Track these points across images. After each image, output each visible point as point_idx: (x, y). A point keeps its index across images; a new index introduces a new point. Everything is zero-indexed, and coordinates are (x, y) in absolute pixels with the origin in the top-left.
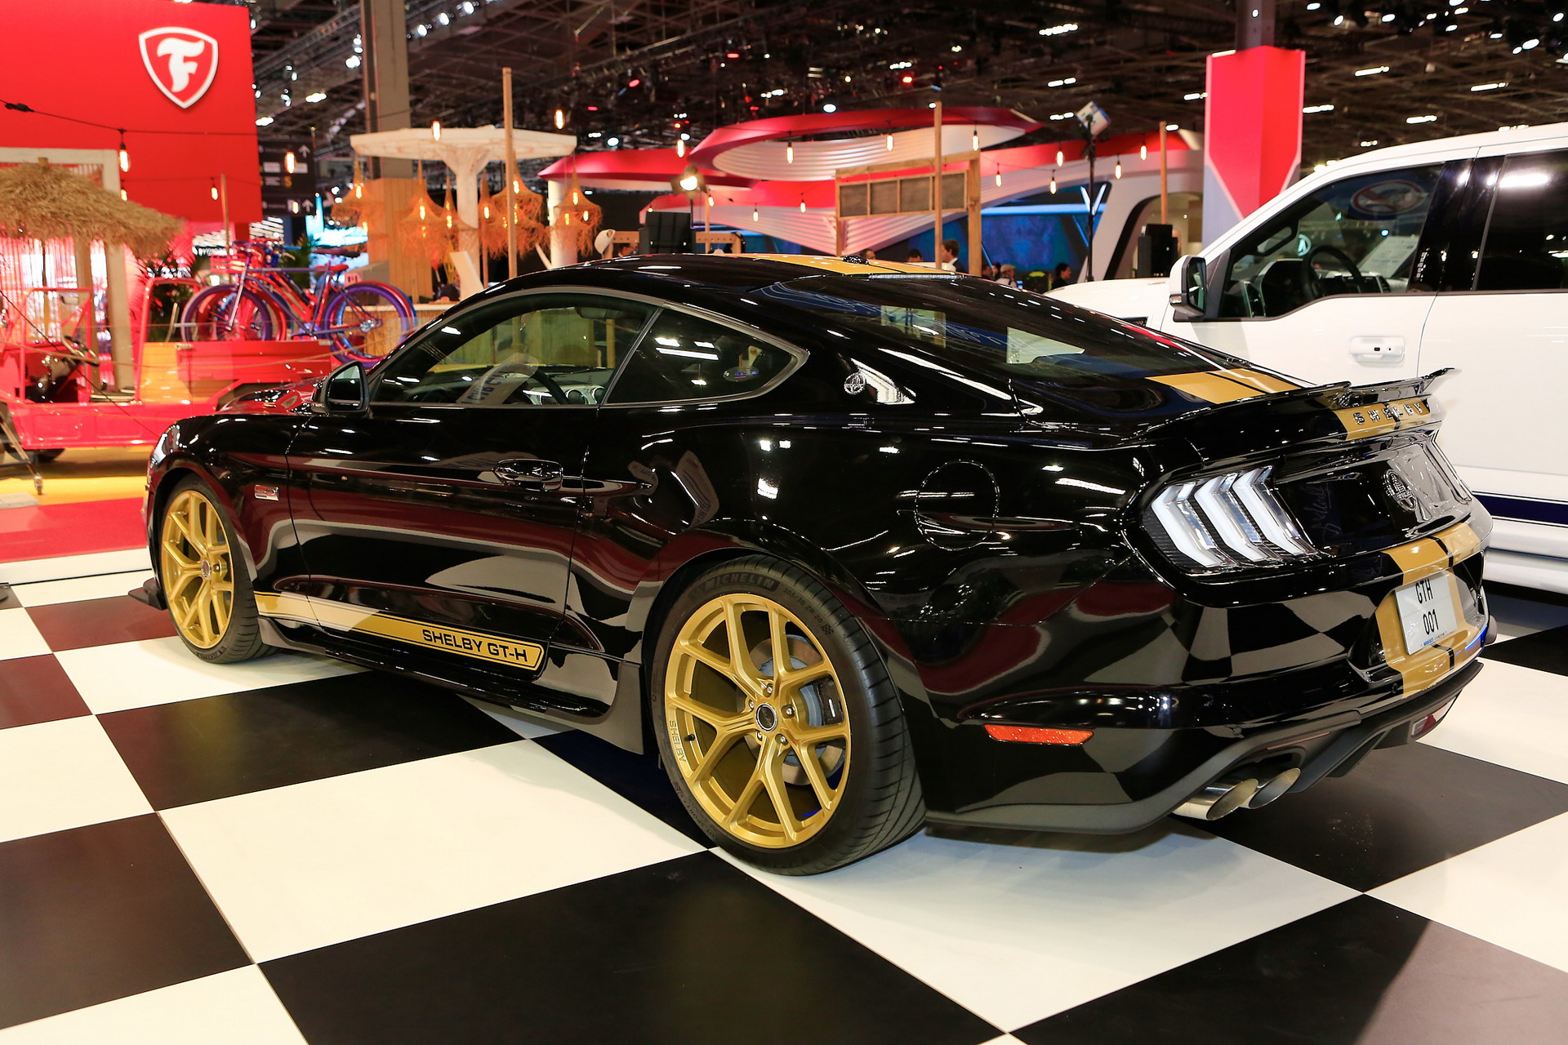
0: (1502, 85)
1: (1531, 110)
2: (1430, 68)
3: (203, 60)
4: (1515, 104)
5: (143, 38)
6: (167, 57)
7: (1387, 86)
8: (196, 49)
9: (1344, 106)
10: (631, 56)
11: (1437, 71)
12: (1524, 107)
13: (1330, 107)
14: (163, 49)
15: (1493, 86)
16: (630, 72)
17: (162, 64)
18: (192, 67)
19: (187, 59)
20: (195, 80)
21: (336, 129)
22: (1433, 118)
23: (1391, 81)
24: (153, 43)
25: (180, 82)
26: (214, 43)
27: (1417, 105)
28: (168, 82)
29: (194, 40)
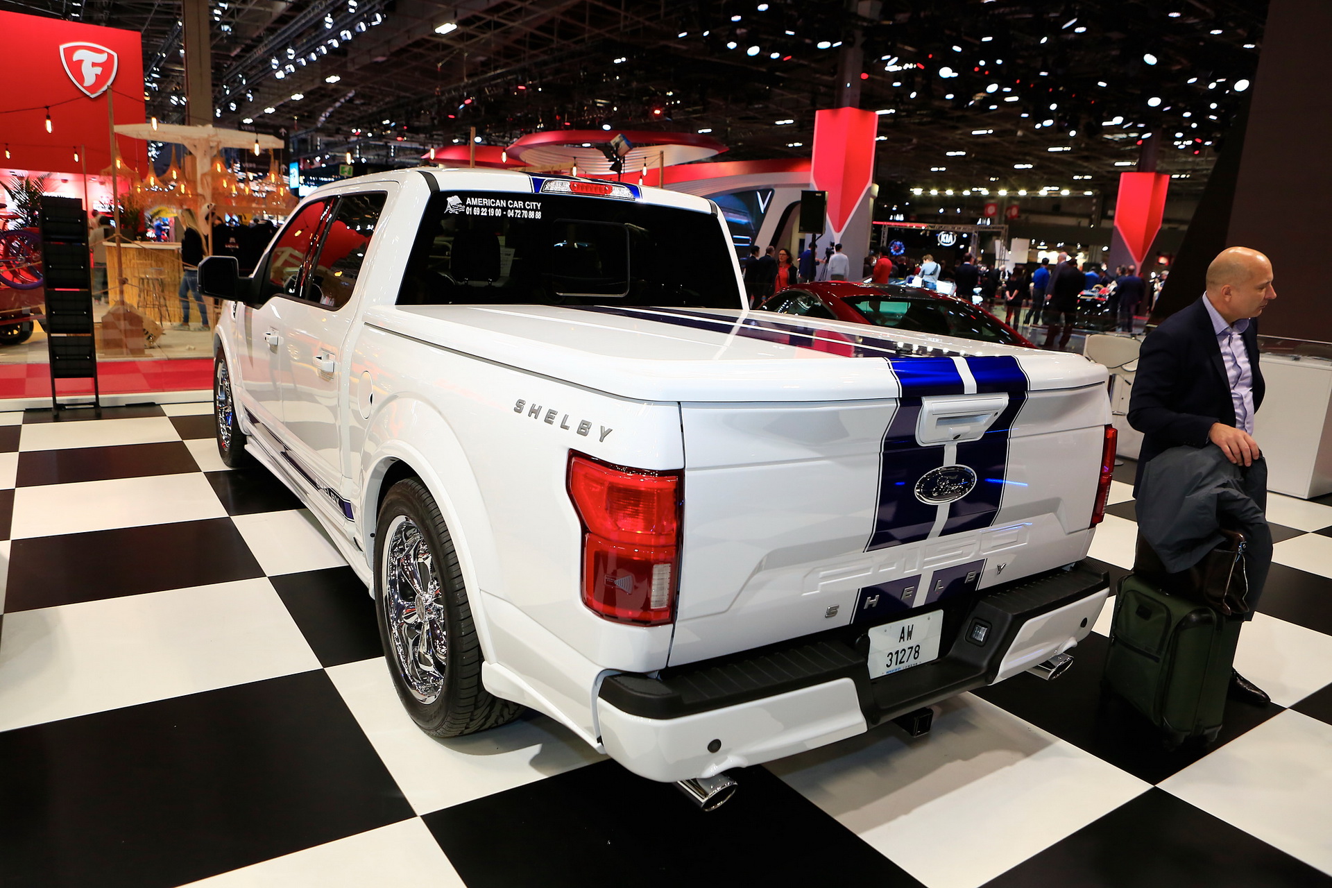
0: (1066, 149)
1: (1090, 166)
2: (1020, 133)
3: (106, 66)
4: (1080, 162)
5: (62, 48)
6: (80, 62)
7: (996, 143)
8: (102, 58)
9: (973, 153)
10: (467, 83)
11: (1024, 136)
12: (1085, 164)
13: (963, 153)
14: (77, 56)
15: (1060, 149)
16: (465, 94)
17: (77, 67)
18: (99, 70)
19: (94, 65)
20: (100, 79)
21: (323, 119)
22: (1030, 166)
23: (996, 139)
24: (70, 52)
25: (90, 79)
26: (115, 55)
27: (1020, 157)
28: (81, 79)
29: (101, 52)
